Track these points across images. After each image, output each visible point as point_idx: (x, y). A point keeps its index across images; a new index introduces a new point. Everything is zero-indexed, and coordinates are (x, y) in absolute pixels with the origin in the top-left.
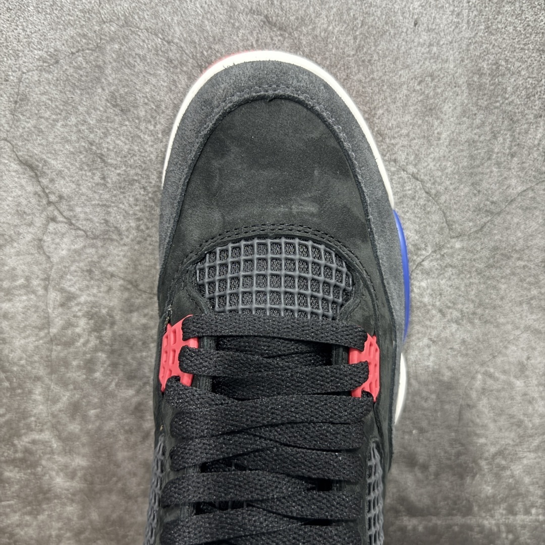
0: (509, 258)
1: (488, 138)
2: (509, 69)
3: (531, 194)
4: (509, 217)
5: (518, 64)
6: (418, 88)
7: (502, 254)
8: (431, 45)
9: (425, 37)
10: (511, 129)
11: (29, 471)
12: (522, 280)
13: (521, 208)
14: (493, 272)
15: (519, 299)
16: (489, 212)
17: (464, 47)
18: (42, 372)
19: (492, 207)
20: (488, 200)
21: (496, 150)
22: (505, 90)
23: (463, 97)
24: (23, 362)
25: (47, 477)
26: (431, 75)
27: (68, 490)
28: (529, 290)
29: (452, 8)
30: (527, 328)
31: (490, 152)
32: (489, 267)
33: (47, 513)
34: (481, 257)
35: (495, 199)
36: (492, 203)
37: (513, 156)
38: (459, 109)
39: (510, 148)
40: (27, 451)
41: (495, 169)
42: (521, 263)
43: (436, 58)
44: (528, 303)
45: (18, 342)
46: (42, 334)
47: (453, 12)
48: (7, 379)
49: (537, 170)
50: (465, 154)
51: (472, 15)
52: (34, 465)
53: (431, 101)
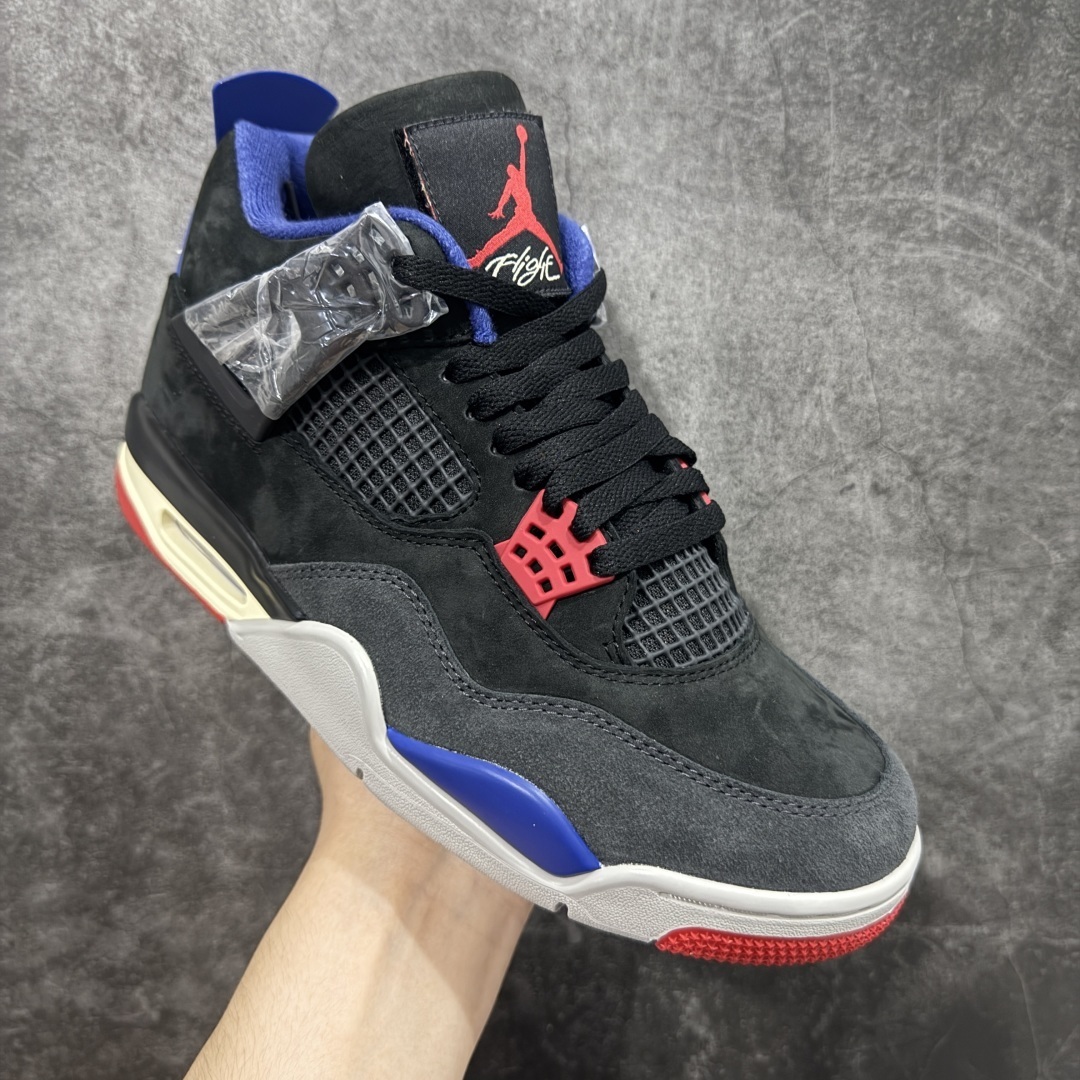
0: (786, 560)
1: (745, 419)
2: (762, 342)
3: (804, 483)
4: (780, 511)
5: (772, 336)
6: (659, 365)
7: (777, 557)
8: (671, 319)
9: (664, 310)
10: (772, 409)
11: (190, 848)
12: (806, 589)
13: (794, 499)
14: (769, 578)
15: (804, 613)
16: (755, 506)
17: (709, 318)
18: (216, 709)
19: (759, 499)
20: (752, 490)
21: (756, 432)
22: (760, 365)
23: (712, 374)
24: (194, 696)
25: (213, 857)
26: (674, 352)
27: (237, 876)
28: (817, 601)
29: (691, 278)
30: (821, 651)
31: (749, 436)
32: (762, 572)
33: (208, 911)
34: (751, 560)
35: (761, 490)
36: (758, 494)
37: (777, 438)
38: (708, 388)
39: (773, 430)
40: (189, 820)
41: (757, 455)
42: (802, 567)
43: (677, 332)
44: (819, 618)
45: (190, 670)
46: (221, 659)
47: (693, 282)
48: (173, 720)
49: (809, 454)
50: (719, 438)
51: (716, 285)
52: (196, 840)
53: (675, 380)
